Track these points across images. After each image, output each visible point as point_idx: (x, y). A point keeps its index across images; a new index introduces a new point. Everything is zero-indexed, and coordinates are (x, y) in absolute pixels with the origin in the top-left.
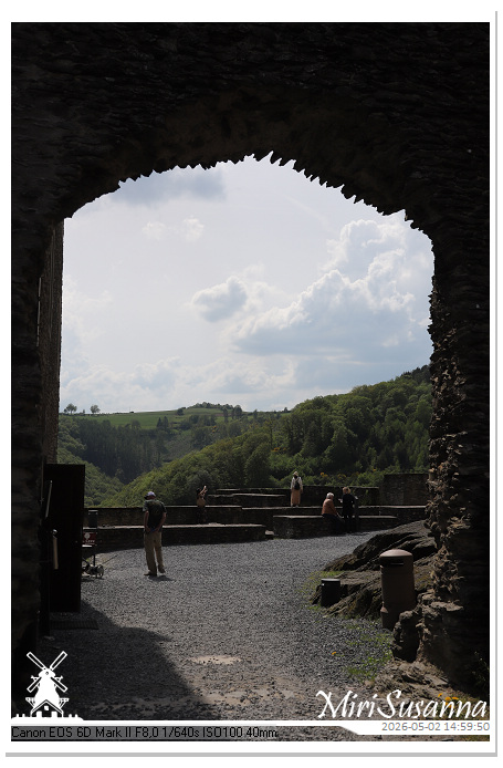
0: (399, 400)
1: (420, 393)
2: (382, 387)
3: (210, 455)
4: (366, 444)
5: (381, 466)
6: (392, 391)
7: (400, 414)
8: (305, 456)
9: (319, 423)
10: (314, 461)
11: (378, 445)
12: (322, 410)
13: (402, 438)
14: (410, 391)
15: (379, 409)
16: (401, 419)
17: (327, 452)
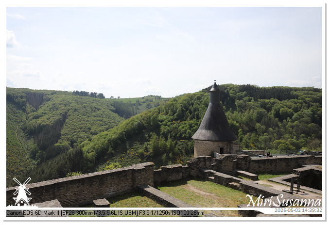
0: (199, 98)
1: (205, 96)
2: (194, 95)
3: (141, 116)
4: (188, 112)
5: (191, 119)
6: (197, 96)
7: (199, 102)
8: (169, 116)
9: (173, 106)
10: (172, 117)
11: (191, 112)
12: (175, 102)
13: (198, 110)
14: (203, 95)
15: (193, 101)
16: (199, 104)
17: (176, 114)
